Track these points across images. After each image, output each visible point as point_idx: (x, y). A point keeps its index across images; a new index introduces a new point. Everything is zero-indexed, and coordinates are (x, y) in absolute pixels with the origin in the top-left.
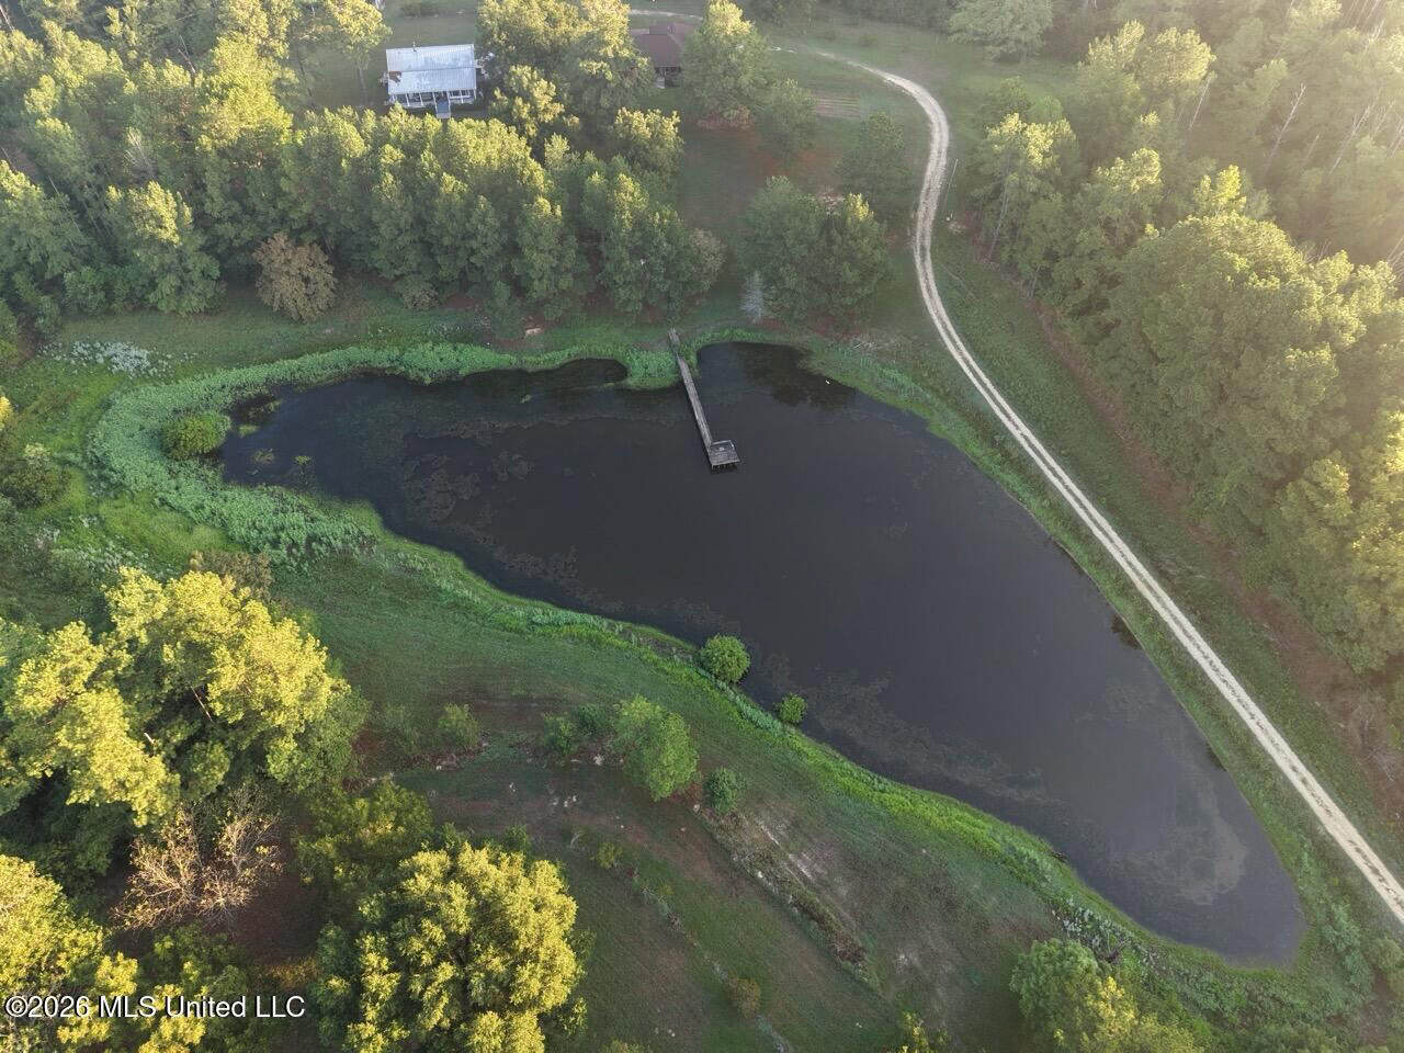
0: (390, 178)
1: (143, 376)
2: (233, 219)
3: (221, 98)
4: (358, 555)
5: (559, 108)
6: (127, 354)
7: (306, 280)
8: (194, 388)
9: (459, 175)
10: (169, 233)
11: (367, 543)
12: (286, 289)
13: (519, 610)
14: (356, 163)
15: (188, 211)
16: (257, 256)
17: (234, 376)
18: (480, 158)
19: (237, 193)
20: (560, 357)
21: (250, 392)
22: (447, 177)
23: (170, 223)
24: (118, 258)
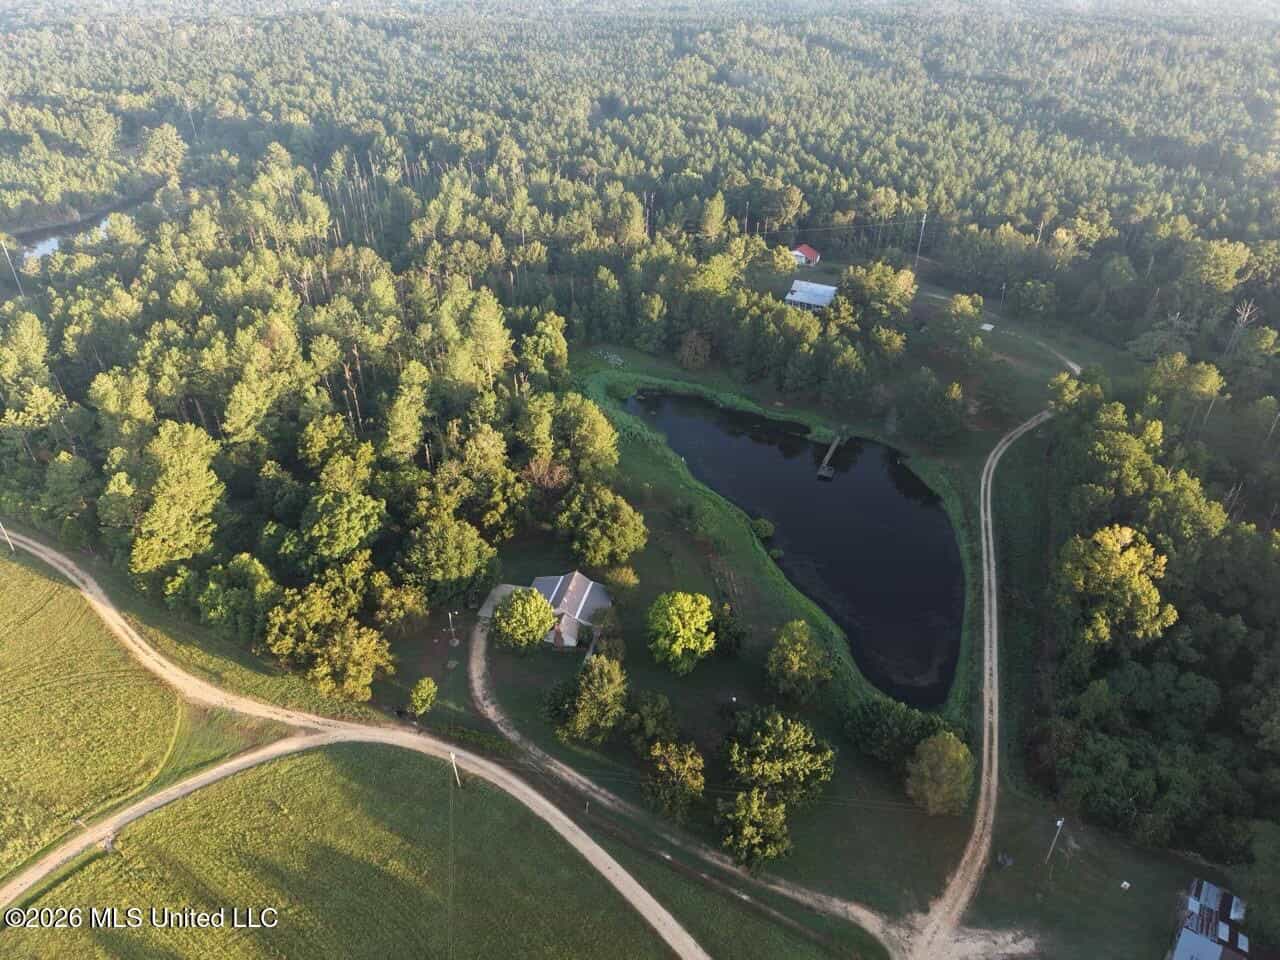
0: (748, 319)
1: (617, 368)
2: (682, 321)
3: (702, 273)
4: (651, 446)
5: (850, 319)
6: (615, 359)
7: (696, 353)
8: (632, 376)
9: (778, 327)
10: (654, 316)
11: (656, 444)
12: (686, 352)
13: (694, 483)
14: (739, 310)
15: (665, 310)
16: (683, 336)
17: (647, 379)
18: (792, 323)
19: (689, 310)
20: (783, 417)
21: (651, 387)
22: (772, 325)
23: (656, 312)
24: (633, 324)
